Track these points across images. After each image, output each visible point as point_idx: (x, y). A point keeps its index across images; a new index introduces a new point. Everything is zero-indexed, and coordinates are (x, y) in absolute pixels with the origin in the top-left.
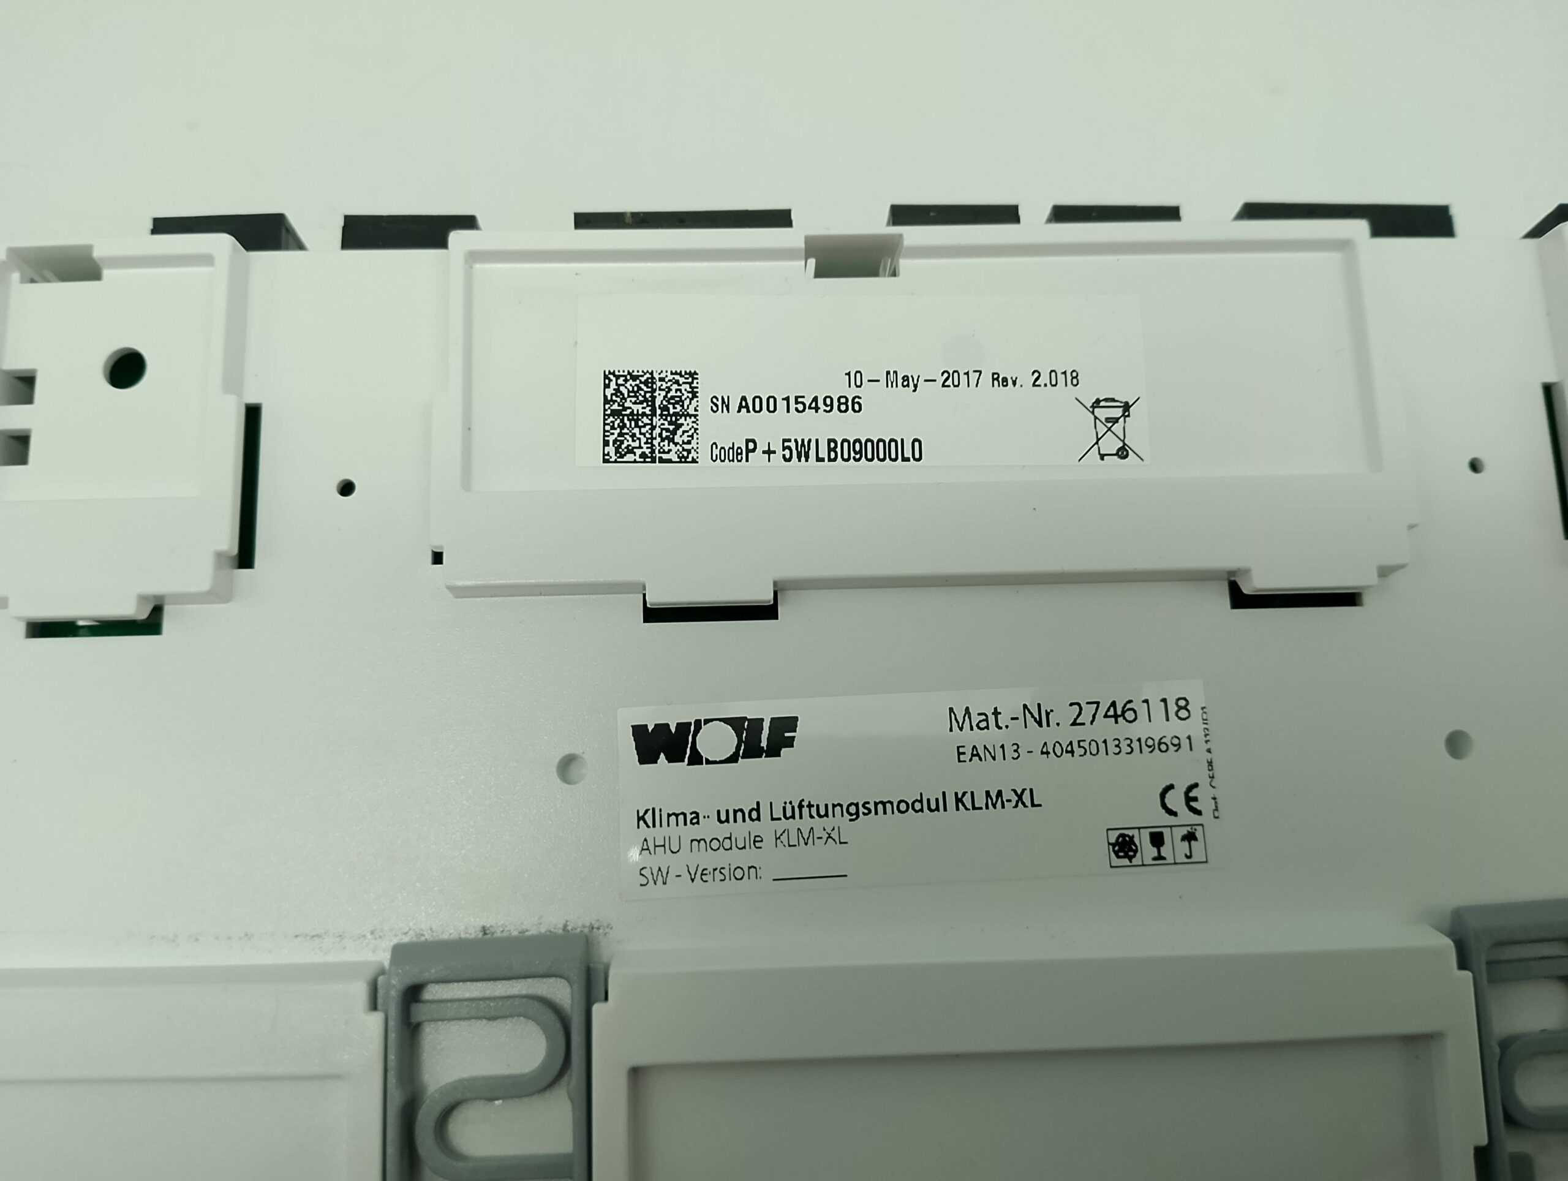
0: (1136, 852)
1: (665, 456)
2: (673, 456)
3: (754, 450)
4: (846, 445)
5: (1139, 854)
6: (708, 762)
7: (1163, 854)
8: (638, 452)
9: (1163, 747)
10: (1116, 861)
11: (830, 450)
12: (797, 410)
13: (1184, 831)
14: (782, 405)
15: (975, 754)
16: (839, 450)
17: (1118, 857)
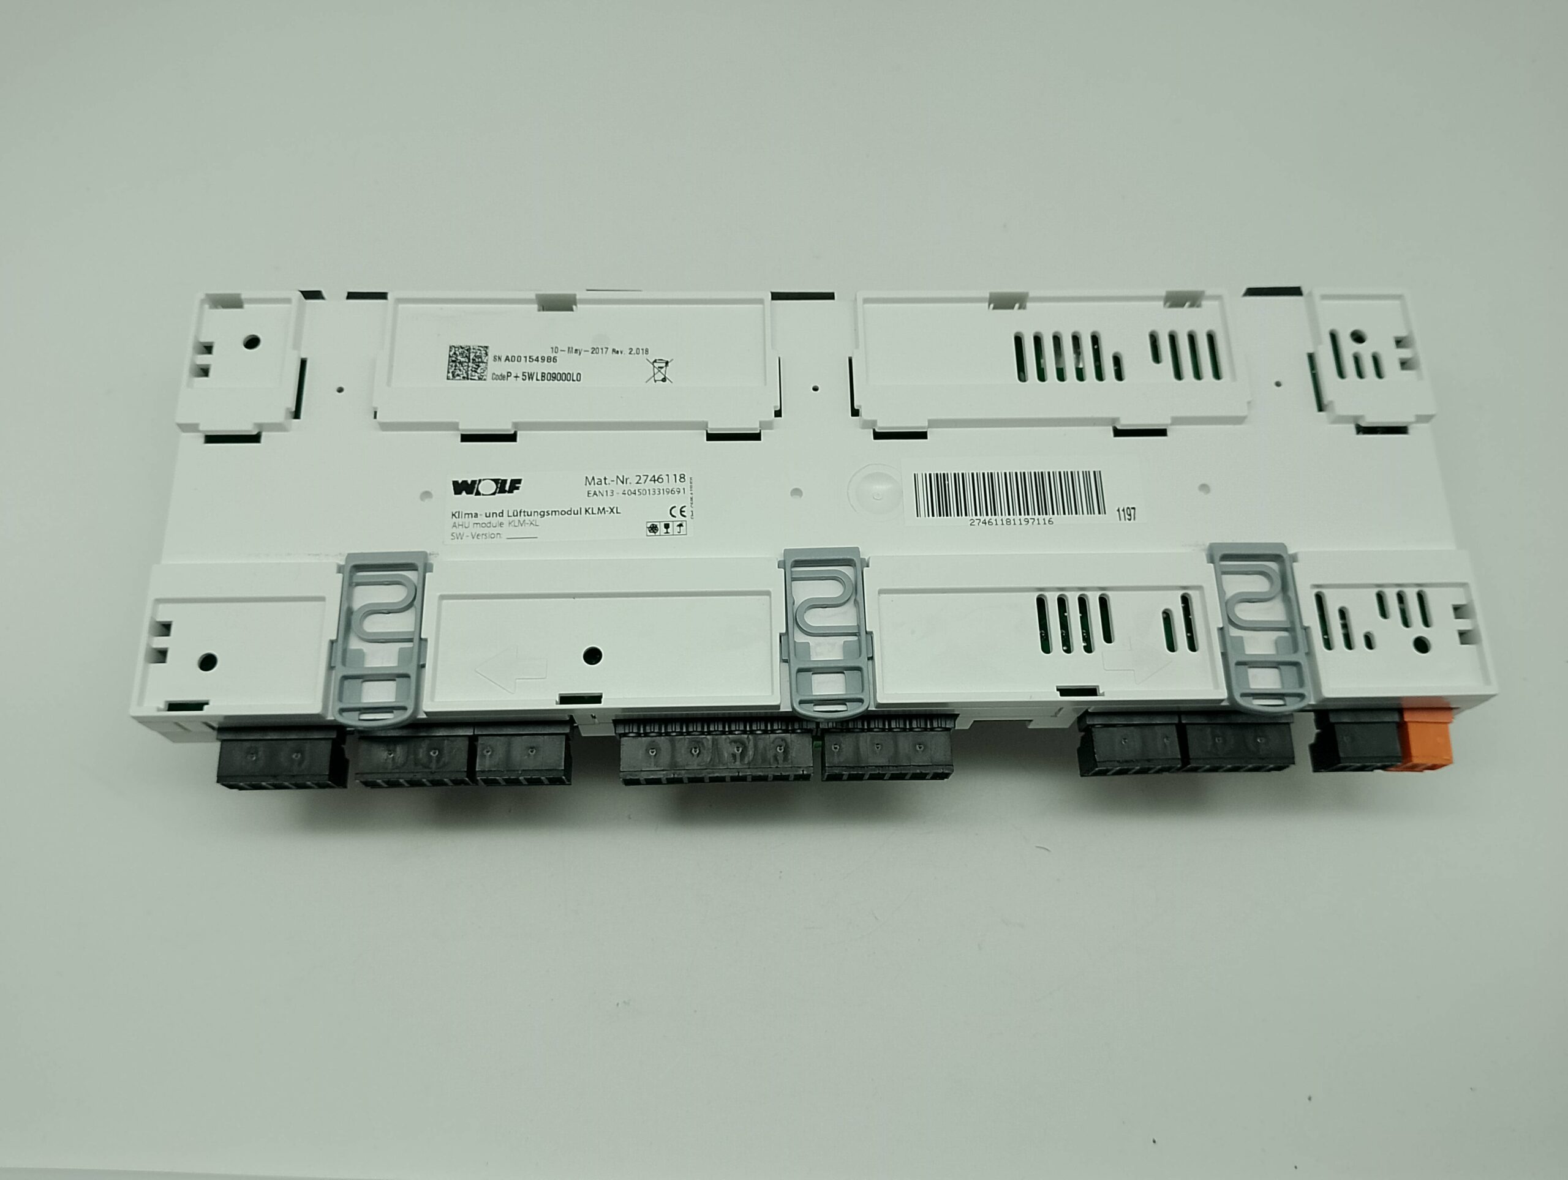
0: (657, 530)
1: (473, 378)
2: (476, 378)
3: (510, 376)
4: (549, 375)
5: (659, 532)
6: (483, 495)
7: (669, 531)
8: (462, 376)
9: (673, 492)
10: (649, 534)
11: (542, 376)
12: (530, 361)
13: (679, 523)
14: (523, 359)
15: (595, 494)
16: (546, 377)
17: (650, 532)
